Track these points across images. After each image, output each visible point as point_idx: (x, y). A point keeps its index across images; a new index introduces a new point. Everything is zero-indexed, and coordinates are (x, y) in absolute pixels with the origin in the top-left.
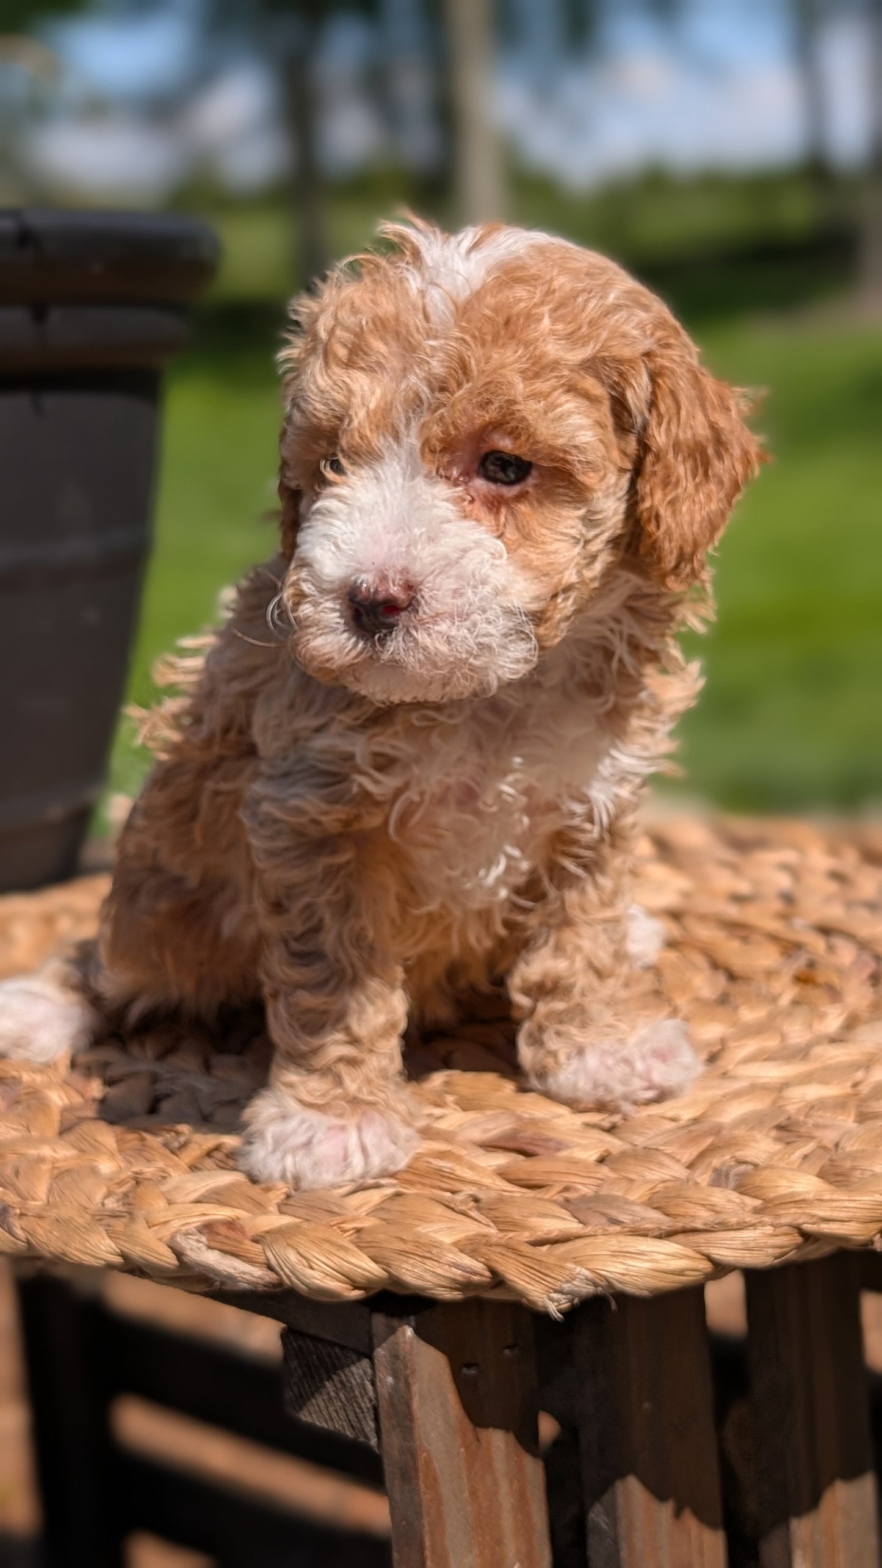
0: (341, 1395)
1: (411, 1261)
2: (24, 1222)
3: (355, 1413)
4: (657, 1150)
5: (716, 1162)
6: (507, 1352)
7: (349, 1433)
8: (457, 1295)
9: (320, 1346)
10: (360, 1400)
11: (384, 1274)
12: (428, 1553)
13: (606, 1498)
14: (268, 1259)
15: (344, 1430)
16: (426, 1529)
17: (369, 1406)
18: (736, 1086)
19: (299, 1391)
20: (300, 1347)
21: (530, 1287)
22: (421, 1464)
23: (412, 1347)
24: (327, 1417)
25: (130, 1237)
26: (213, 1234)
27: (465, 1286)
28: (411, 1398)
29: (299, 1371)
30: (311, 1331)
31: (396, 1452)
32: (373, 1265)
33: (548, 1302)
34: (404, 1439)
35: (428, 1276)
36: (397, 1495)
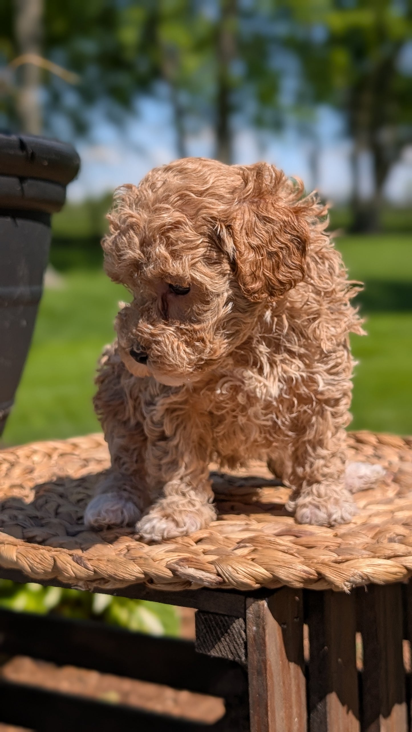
0: (227, 639)
1: (283, 569)
2: (91, 562)
3: (235, 647)
6: (295, 620)
7: (230, 657)
8: (300, 585)
9: (217, 617)
10: (238, 640)
11: (271, 576)
12: (269, 708)
14: (217, 571)
15: (227, 655)
16: (269, 697)
17: (242, 642)
19: (204, 640)
20: (205, 619)
21: (336, 579)
22: (268, 667)
23: (266, 612)
24: (218, 650)
25: (148, 565)
26: (189, 563)
27: (307, 581)
28: (265, 636)
29: (205, 631)
30: (212, 611)
31: (255, 662)
32: (266, 571)
33: (344, 586)
34: (260, 656)
35: (291, 576)
36: (254, 683)
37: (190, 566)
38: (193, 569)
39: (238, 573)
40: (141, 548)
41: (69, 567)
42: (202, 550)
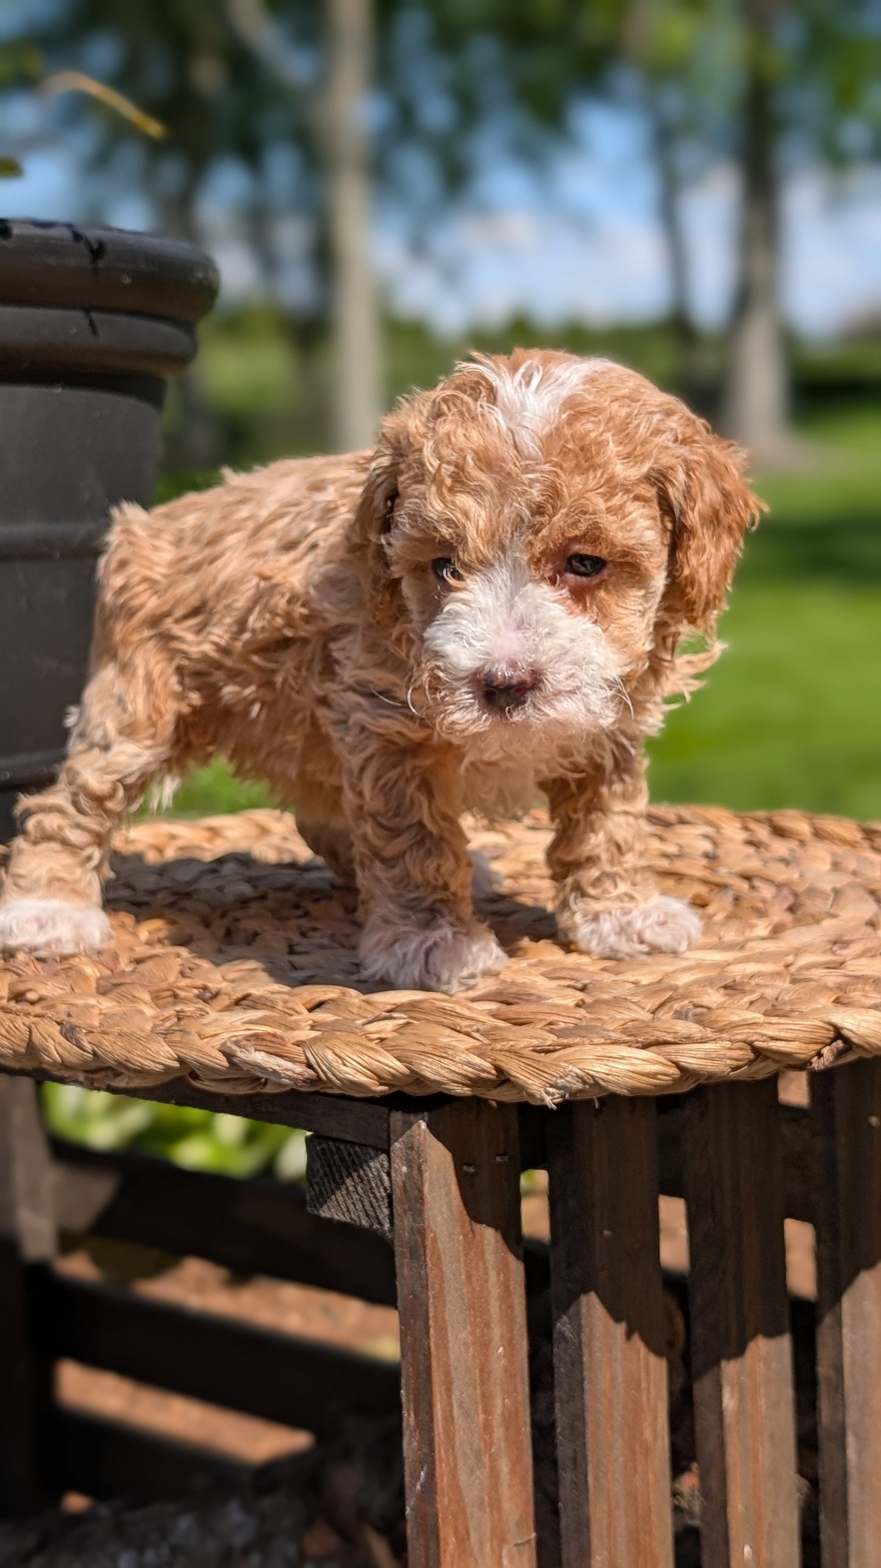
0: (359, 1188)
1: (430, 1060)
2: (90, 1037)
3: (371, 1202)
4: (626, 999)
5: (677, 1006)
6: (498, 1159)
7: (365, 1223)
8: (465, 1091)
9: (342, 1147)
10: (376, 1191)
11: (407, 1071)
12: (431, 1322)
13: (572, 1309)
14: (307, 1059)
15: (360, 1219)
16: (431, 1301)
17: (384, 1194)
18: (686, 964)
19: (321, 1190)
20: (322, 1149)
21: (530, 1081)
22: (428, 1243)
23: (425, 1139)
24: (344, 1210)
25: (186, 1045)
26: (260, 1042)
27: (475, 1082)
28: (422, 1184)
29: (322, 1172)
30: (334, 1135)
31: (407, 1234)
32: (398, 1063)
33: (544, 1095)
34: (414, 1221)
35: (443, 1072)
36: (406, 1271)
37: (259, 1047)
38: (263, 1054)
39: (344, 1065)
40: (202, 1015)
41: (51, 1044)
42: (311, 1022)
